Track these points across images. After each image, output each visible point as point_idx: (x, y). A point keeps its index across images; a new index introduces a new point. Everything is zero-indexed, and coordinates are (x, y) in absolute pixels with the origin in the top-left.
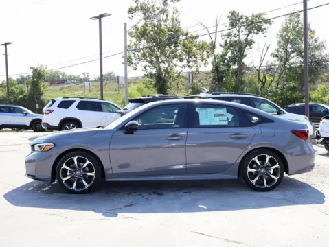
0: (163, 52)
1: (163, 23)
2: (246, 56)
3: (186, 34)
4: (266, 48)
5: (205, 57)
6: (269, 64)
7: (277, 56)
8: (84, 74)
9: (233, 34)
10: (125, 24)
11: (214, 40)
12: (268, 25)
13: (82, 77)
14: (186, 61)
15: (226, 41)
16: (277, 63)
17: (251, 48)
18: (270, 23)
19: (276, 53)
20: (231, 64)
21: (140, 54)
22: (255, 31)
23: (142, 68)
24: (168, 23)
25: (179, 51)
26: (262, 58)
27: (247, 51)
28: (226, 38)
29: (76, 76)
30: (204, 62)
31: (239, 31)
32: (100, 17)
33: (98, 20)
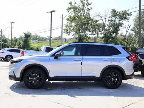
0: (82, 28)
1: (82, 15)
2: (119, 30)
3: (92, 20)
4: (129, 27)
5: (101, 30)
6: (130, 34)
7: (133, 30)
8: (48, 37)
9: (113, 20)
10: (62, 15)
11: (104, 23)
12: (129, 16)
13: (47, 38)
14: (92, 32)
15: (110, 23)
16: (134, 34)
17: (121, 27)
18: (130, 15)
19: (133, 29)
20: (112, 34)
21: (72, 28)
22: (124, 19)
23: (72, 34)
24: (84, 15)
25: (89, 28)
26: (127, 31)
27: (120, 28)
28: (110, 22)
29: (44, 37)
30: (100, 32)
31: (116, 19)
32: (51, 12)
33: (50, 13)
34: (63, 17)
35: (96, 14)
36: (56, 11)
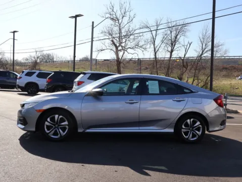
4: (189, 45)
10: (93, 22)
11: (154, 37)
26: (186, 51)
27: (177, 46)
32: (76, 17)
33: (74, 19)
34: (94, 26)
35: (142, 24)
36: (82, 15)
